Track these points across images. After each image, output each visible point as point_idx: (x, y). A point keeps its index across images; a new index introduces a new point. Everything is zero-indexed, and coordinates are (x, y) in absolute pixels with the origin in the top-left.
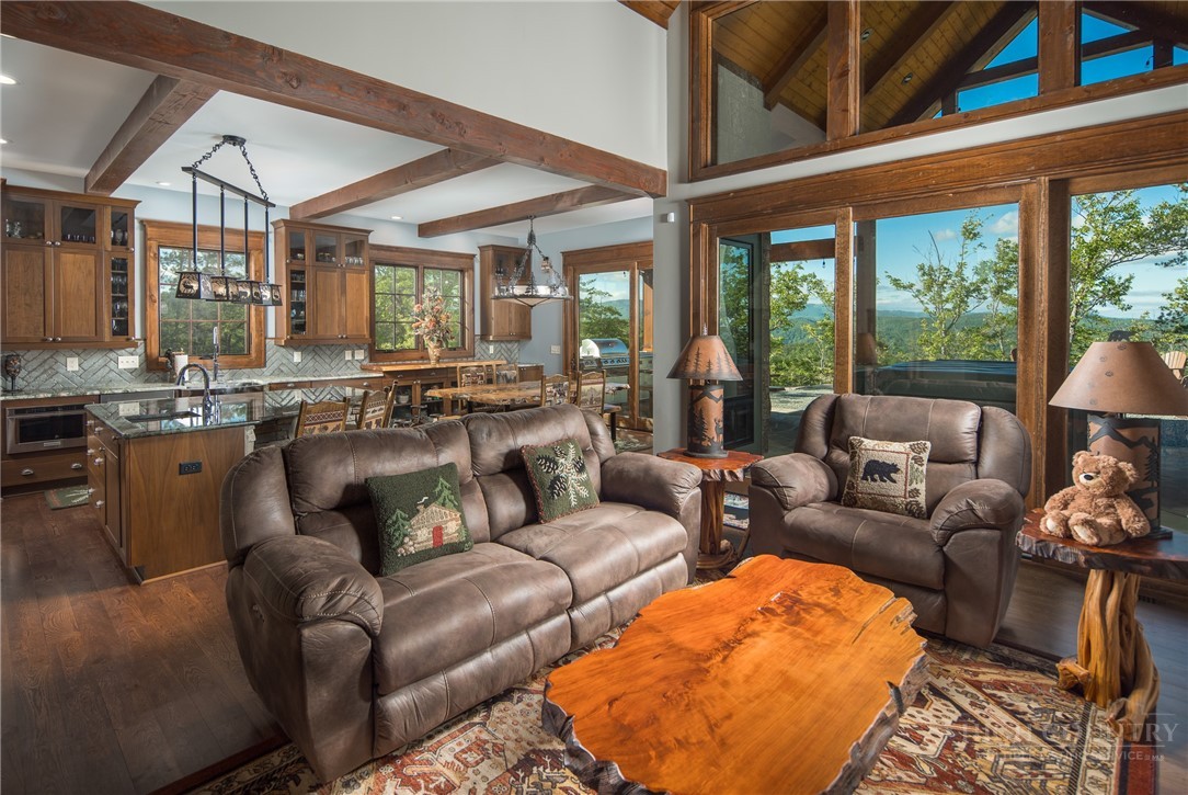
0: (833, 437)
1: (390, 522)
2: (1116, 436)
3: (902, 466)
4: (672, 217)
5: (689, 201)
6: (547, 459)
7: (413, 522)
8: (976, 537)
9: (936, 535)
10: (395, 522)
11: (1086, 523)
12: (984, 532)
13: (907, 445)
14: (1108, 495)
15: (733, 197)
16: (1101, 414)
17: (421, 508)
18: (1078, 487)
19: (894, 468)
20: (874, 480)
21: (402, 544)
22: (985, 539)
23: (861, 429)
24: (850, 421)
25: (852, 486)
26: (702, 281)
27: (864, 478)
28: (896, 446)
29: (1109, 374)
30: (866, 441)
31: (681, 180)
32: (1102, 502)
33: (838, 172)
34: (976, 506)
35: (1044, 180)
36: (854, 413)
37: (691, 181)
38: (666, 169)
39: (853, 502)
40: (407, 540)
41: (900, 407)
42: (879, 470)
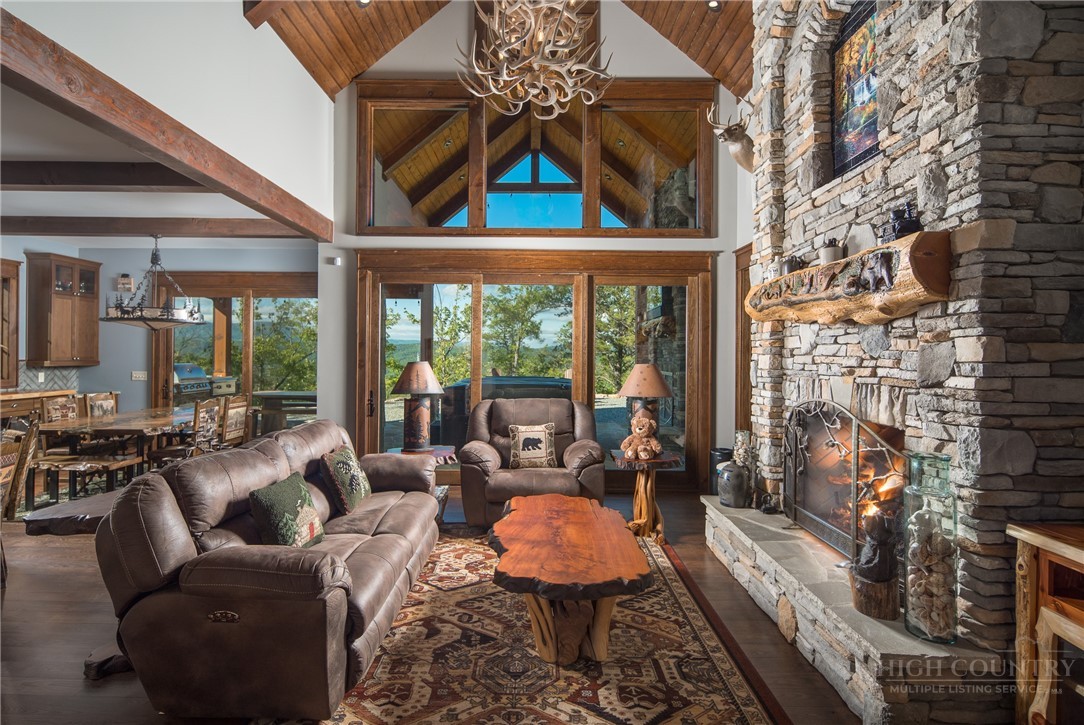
0: (493, 428)
1: (281, 524)
2: (646, 408)
3: (543, 439)
4: (339, 261)
5: (357, 251)
6: (344, 463)
7: (298, 521)
8: (594, 469)
9: (575, 472)
10: (286, 524)
11: (645, 450)
12: (597, 465)
13: (543, 426)
14: (647, 437)
15: (397, 254)
16: (640, 399)
17: (299, 509)
18: (634, 434)
19: (539, 441)
20: (529, 450)
21: (294, 540)
22: (598, 469)
23: (512, 421)
24: (505, 416)
25: (516, 456)
26: (367, 317)
27: (523, 449)
28: (537, 428)
29: (645, 379)
30: (520, 427)
31: (348, 231)
32: (645, 440)
33: (477, 250)
34: (593, 453)
35: (586, 274)
36: (506, 411)
37: (358, 234)
38: (333, 220)
39: (516, 466)
40: (297, 536)
41: (532, 405)
42: (531, 443)
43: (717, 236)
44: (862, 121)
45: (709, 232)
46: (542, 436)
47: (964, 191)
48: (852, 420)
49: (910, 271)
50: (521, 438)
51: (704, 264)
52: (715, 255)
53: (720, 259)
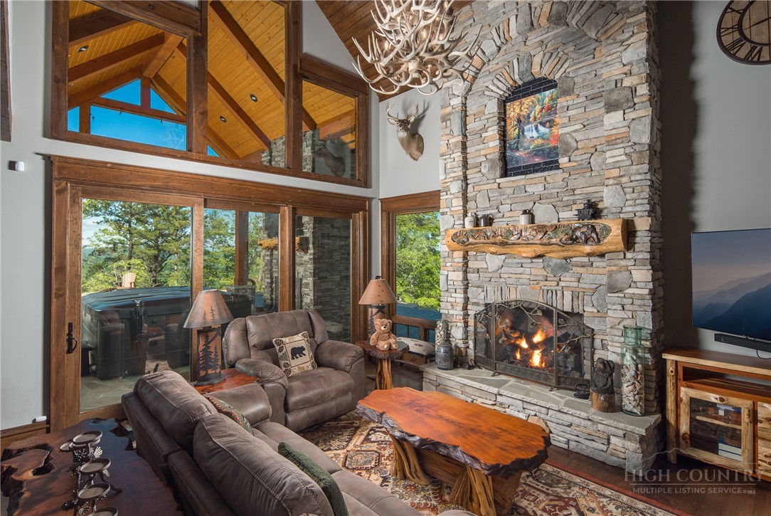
0: (251, 344)
2: (381, 313)
4: (22, 166)
8: (359, 363)
9: (348, 369)
12: (360, 360)
13: (300, 335)
19: (303, 349)
20: (297, 358)
22: (361, 363)
25: (287, 365)
27: (293, 359)
28: (297, 337)
30: (285, 339)
35: (291, 206)
41: (281, 318)
42: (297, 352)
43: (371, 187)
44: (531, 147)
45: (366, 184)
46: (303, 344)
47: (637, 202)
48: (553, 311)
49: (621, 237)
50: (288, 348)
51: (361, 205)
52: (370, 199)
53: (374, 202)
